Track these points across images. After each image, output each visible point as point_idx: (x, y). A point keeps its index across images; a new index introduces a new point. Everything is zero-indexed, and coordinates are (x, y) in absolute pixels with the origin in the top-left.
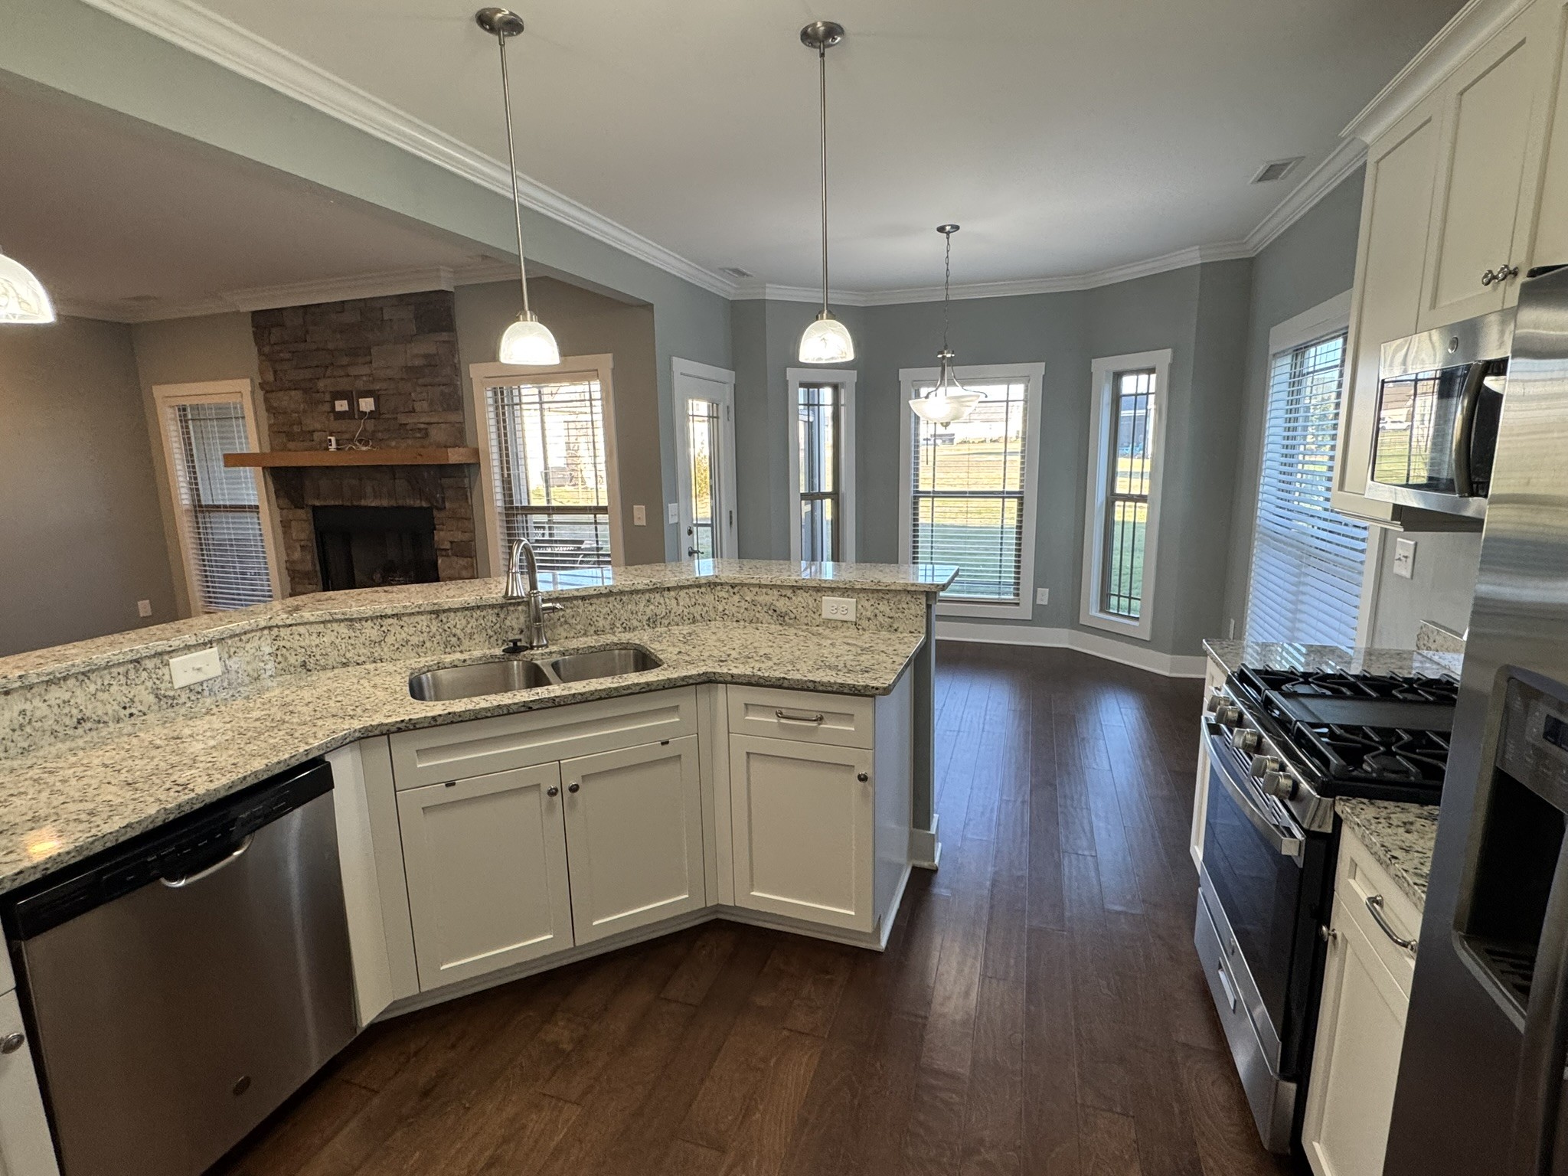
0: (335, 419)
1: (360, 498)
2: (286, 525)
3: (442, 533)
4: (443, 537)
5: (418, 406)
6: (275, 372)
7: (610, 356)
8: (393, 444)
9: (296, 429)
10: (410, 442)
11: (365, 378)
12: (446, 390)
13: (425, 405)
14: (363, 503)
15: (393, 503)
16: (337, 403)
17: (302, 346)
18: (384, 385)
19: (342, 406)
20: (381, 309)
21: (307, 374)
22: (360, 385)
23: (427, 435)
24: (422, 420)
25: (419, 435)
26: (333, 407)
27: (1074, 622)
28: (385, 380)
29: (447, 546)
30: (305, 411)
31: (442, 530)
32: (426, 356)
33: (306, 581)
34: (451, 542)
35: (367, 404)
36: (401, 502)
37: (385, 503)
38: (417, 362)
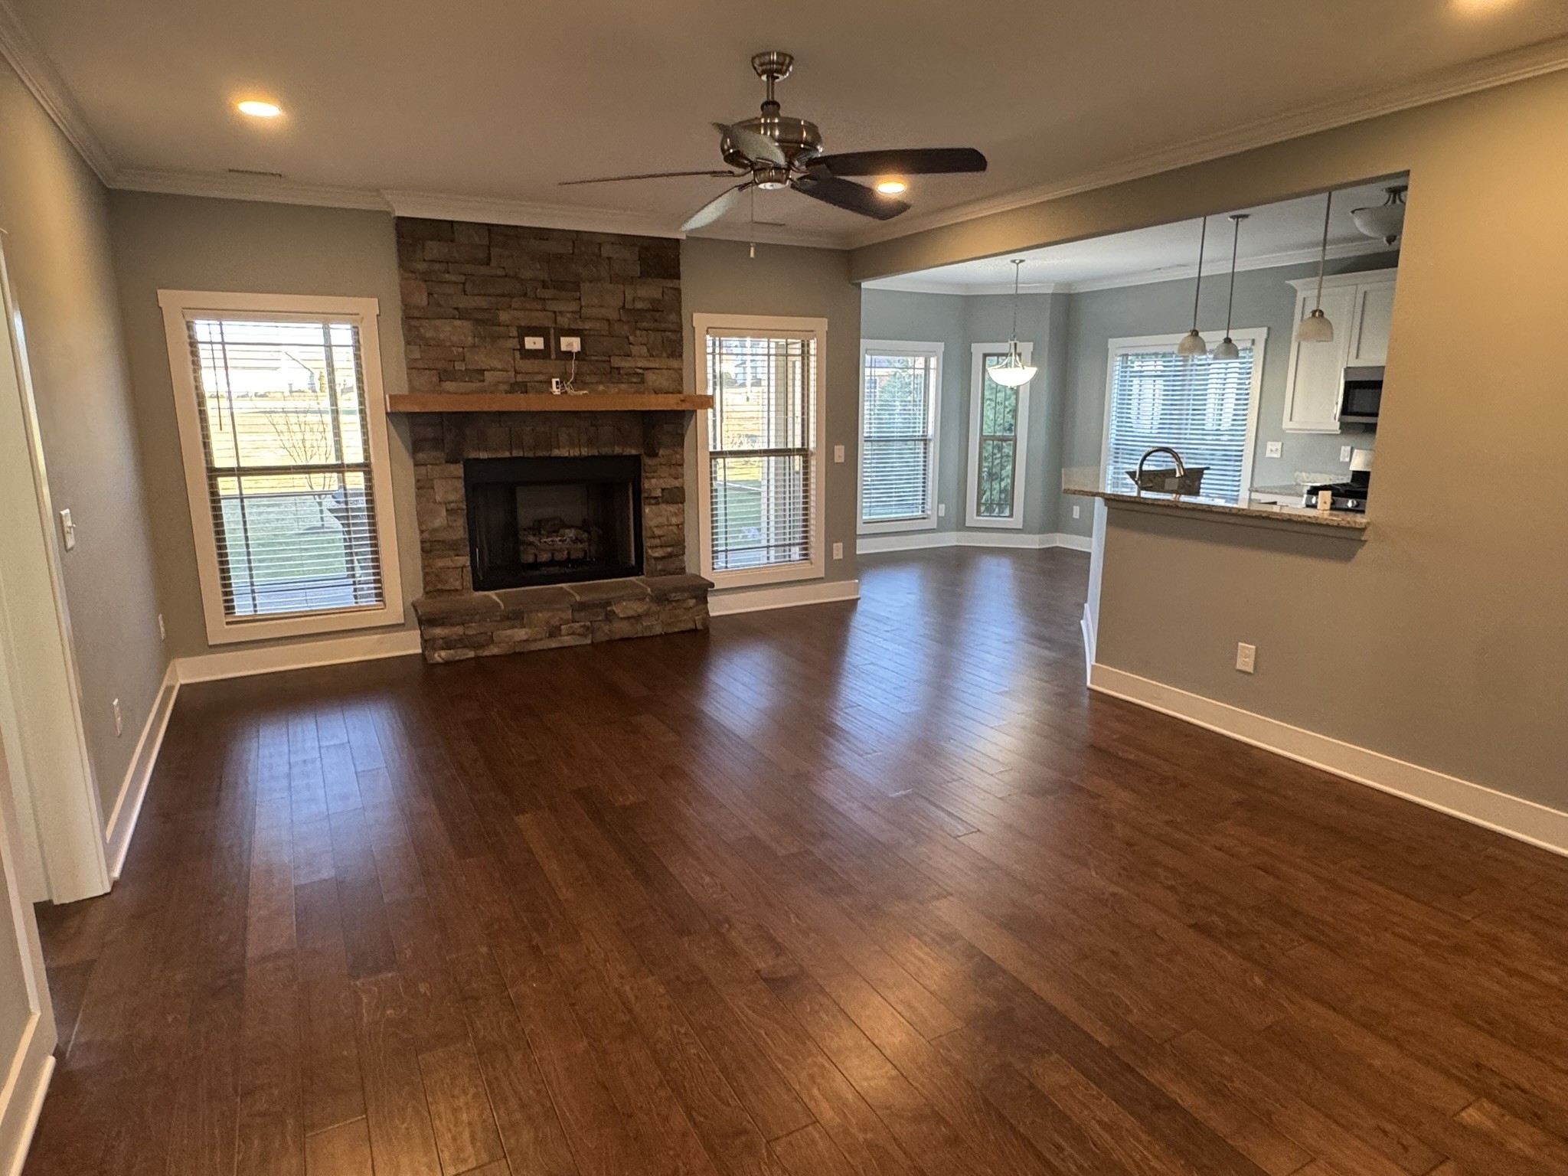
0: (522, 358)
1: (550, 447)
2: (423, 487)
3: (654, 481)
4: (653, 485)
5: (635, 350)
6: (430, 294)
7: (826, 320)
8: (601, 388)
9: (460, 366)
10: (623, 386)
11: (569, 315)
12: (673, 337)
13: (644, 350)
14: (556, 452)
15: (595, 452)
16: (527, 339)
17: (484, 270)
18: (597, 325)
19: (534, 343)
20: (600, 245)
21: (482, 302)
22: (564, 321)
23: (643, 382)
24: (640, 364)
25: (635, 380)
26: (522, 344)
27: (961, 526)
28: (598, 319)
29: (658, 493)
30: (474, 346)
31: (653, 477)
32: (653, 301)
33: (452, 553)
34: (663, 490)
35: (571, 344)
36: (606, 451)
37: (585, 452)
38: (639, 305)
